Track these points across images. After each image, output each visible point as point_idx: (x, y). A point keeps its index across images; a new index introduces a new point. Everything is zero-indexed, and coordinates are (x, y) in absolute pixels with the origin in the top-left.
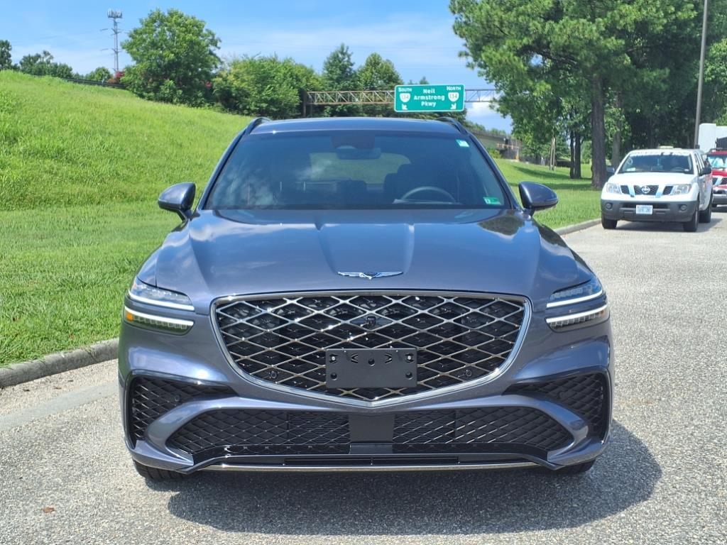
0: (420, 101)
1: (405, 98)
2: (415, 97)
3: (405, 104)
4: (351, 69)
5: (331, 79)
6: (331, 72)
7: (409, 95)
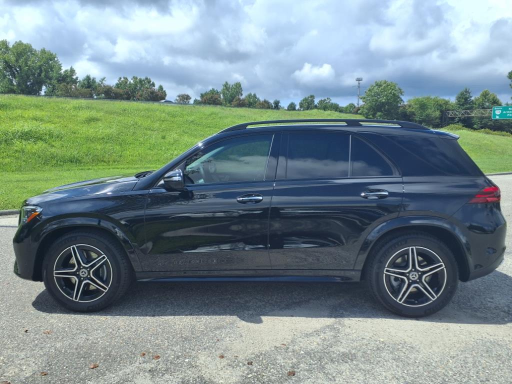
0: (507, 114)
1: (498, 112)
2: (504, 112)
3: (498, 115)
4: (470, 99)
5: (459, 104)
6: (459, 101)
7: (500, 111)
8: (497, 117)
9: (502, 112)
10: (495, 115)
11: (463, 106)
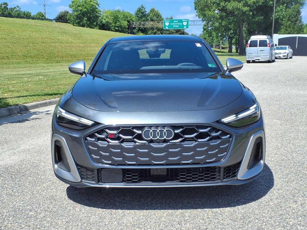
0: (173, 25)
1: (167, 24)
2: (171, 24)
3: (167, 26)
4: (145, 13)
6: (138, 14)
7: (168, 23)
8: (167, 28)
9: (170, 24)
10: (165, 26)
11: (141, 18)
